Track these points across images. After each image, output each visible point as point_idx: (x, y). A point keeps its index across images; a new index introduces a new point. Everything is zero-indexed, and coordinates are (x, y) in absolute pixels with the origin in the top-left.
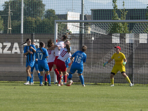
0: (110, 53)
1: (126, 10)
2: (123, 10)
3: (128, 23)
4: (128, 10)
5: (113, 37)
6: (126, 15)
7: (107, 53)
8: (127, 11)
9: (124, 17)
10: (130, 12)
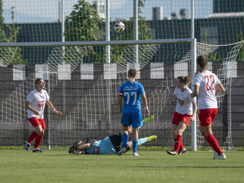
0: (11, 97)
1: (16, 25)
2: (12, 25)
3: (21, 47)
4: (19, 25)
5: (14, 70)
6: (17, 34)
7: (6, 97)
8: (19, 28)
9: (14, 38)
10: (23, 28)
